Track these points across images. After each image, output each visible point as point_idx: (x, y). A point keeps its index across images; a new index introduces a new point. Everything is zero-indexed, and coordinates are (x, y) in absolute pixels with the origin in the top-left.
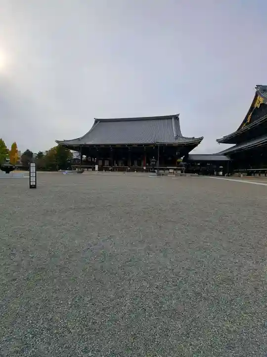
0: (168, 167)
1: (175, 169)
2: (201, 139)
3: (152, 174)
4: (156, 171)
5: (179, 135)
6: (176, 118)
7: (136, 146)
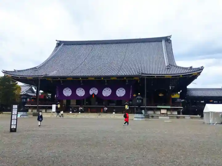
0: (158, 107)
1: (168, 109)
2: (201, 69)
3: (137, 115)
4: (143, 111)
5: (172, 65)
6: (167, 40)
7: (116, 79)
